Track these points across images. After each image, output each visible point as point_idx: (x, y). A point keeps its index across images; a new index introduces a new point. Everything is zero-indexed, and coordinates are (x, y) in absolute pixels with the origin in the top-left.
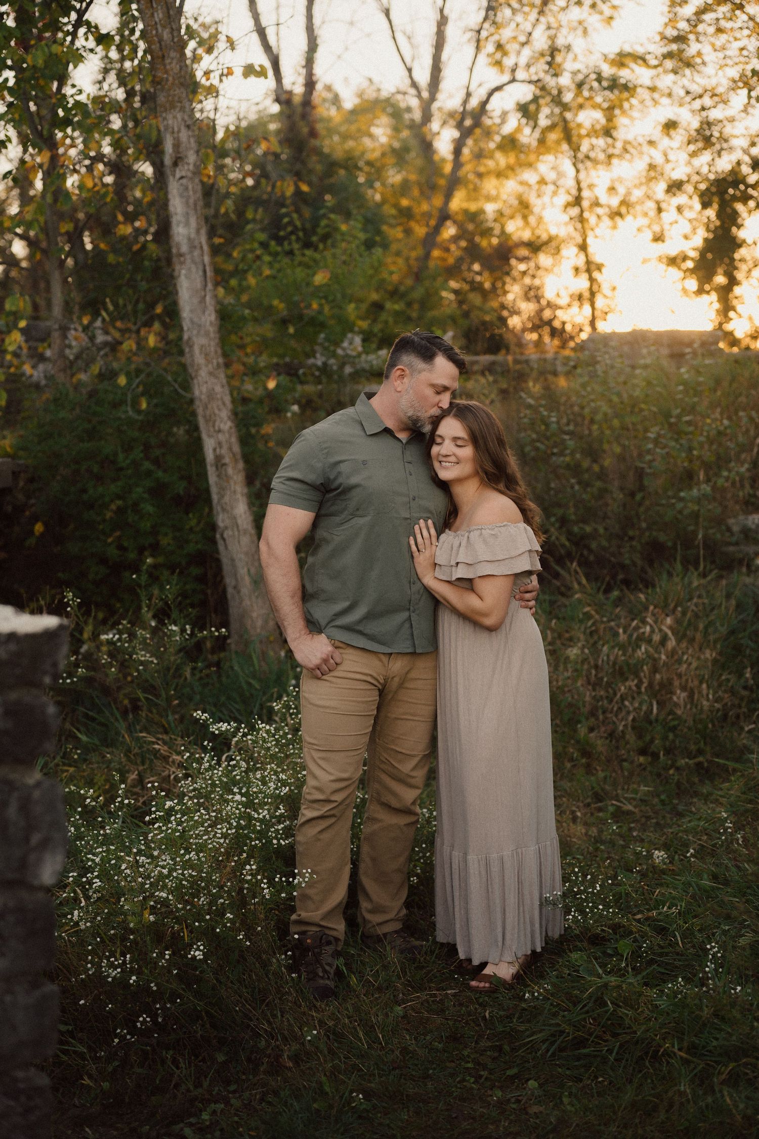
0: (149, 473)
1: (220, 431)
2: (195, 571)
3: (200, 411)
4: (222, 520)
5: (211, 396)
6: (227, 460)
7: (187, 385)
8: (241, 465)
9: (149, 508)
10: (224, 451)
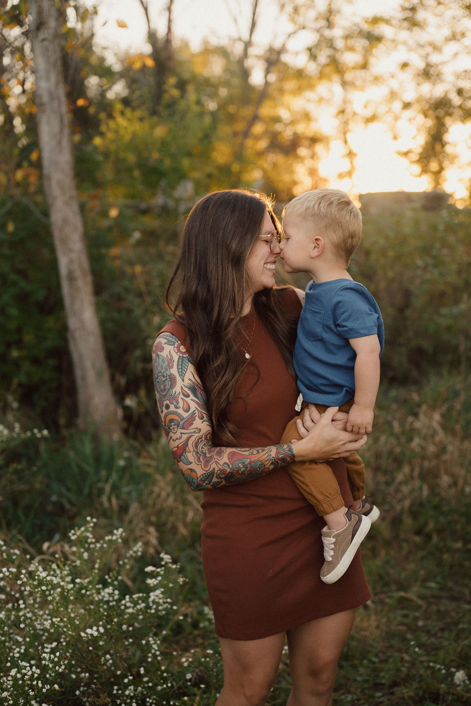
0: (14, 284)
1: (71, 251)
2: (52, 362)
3: (56, 234)
4: (72, 323)
5: (65, 221)
6: (78, 273)
7: (46, 214)
8: (89, 279)
9: (13, 311)
10: (75, 267)
